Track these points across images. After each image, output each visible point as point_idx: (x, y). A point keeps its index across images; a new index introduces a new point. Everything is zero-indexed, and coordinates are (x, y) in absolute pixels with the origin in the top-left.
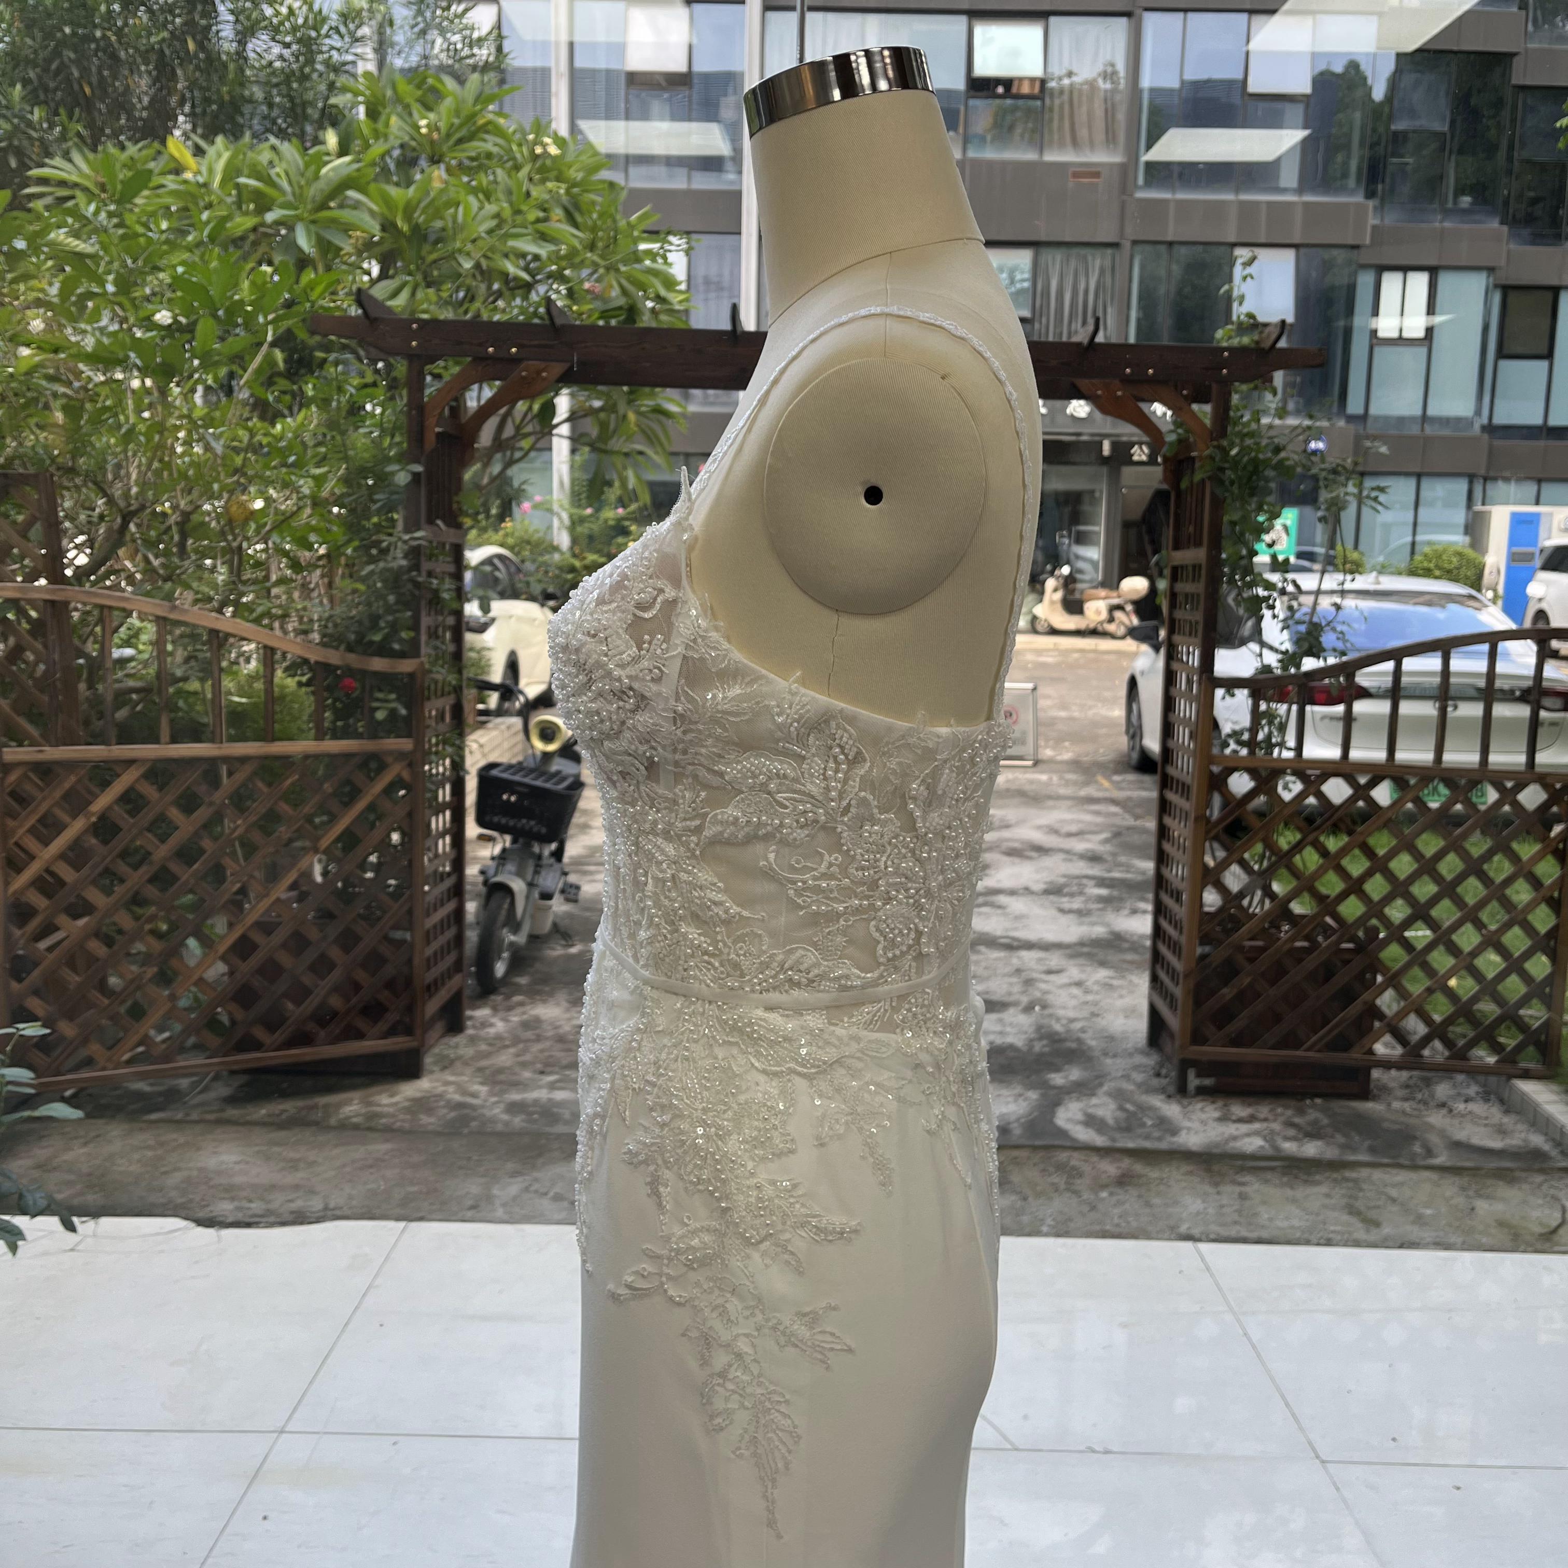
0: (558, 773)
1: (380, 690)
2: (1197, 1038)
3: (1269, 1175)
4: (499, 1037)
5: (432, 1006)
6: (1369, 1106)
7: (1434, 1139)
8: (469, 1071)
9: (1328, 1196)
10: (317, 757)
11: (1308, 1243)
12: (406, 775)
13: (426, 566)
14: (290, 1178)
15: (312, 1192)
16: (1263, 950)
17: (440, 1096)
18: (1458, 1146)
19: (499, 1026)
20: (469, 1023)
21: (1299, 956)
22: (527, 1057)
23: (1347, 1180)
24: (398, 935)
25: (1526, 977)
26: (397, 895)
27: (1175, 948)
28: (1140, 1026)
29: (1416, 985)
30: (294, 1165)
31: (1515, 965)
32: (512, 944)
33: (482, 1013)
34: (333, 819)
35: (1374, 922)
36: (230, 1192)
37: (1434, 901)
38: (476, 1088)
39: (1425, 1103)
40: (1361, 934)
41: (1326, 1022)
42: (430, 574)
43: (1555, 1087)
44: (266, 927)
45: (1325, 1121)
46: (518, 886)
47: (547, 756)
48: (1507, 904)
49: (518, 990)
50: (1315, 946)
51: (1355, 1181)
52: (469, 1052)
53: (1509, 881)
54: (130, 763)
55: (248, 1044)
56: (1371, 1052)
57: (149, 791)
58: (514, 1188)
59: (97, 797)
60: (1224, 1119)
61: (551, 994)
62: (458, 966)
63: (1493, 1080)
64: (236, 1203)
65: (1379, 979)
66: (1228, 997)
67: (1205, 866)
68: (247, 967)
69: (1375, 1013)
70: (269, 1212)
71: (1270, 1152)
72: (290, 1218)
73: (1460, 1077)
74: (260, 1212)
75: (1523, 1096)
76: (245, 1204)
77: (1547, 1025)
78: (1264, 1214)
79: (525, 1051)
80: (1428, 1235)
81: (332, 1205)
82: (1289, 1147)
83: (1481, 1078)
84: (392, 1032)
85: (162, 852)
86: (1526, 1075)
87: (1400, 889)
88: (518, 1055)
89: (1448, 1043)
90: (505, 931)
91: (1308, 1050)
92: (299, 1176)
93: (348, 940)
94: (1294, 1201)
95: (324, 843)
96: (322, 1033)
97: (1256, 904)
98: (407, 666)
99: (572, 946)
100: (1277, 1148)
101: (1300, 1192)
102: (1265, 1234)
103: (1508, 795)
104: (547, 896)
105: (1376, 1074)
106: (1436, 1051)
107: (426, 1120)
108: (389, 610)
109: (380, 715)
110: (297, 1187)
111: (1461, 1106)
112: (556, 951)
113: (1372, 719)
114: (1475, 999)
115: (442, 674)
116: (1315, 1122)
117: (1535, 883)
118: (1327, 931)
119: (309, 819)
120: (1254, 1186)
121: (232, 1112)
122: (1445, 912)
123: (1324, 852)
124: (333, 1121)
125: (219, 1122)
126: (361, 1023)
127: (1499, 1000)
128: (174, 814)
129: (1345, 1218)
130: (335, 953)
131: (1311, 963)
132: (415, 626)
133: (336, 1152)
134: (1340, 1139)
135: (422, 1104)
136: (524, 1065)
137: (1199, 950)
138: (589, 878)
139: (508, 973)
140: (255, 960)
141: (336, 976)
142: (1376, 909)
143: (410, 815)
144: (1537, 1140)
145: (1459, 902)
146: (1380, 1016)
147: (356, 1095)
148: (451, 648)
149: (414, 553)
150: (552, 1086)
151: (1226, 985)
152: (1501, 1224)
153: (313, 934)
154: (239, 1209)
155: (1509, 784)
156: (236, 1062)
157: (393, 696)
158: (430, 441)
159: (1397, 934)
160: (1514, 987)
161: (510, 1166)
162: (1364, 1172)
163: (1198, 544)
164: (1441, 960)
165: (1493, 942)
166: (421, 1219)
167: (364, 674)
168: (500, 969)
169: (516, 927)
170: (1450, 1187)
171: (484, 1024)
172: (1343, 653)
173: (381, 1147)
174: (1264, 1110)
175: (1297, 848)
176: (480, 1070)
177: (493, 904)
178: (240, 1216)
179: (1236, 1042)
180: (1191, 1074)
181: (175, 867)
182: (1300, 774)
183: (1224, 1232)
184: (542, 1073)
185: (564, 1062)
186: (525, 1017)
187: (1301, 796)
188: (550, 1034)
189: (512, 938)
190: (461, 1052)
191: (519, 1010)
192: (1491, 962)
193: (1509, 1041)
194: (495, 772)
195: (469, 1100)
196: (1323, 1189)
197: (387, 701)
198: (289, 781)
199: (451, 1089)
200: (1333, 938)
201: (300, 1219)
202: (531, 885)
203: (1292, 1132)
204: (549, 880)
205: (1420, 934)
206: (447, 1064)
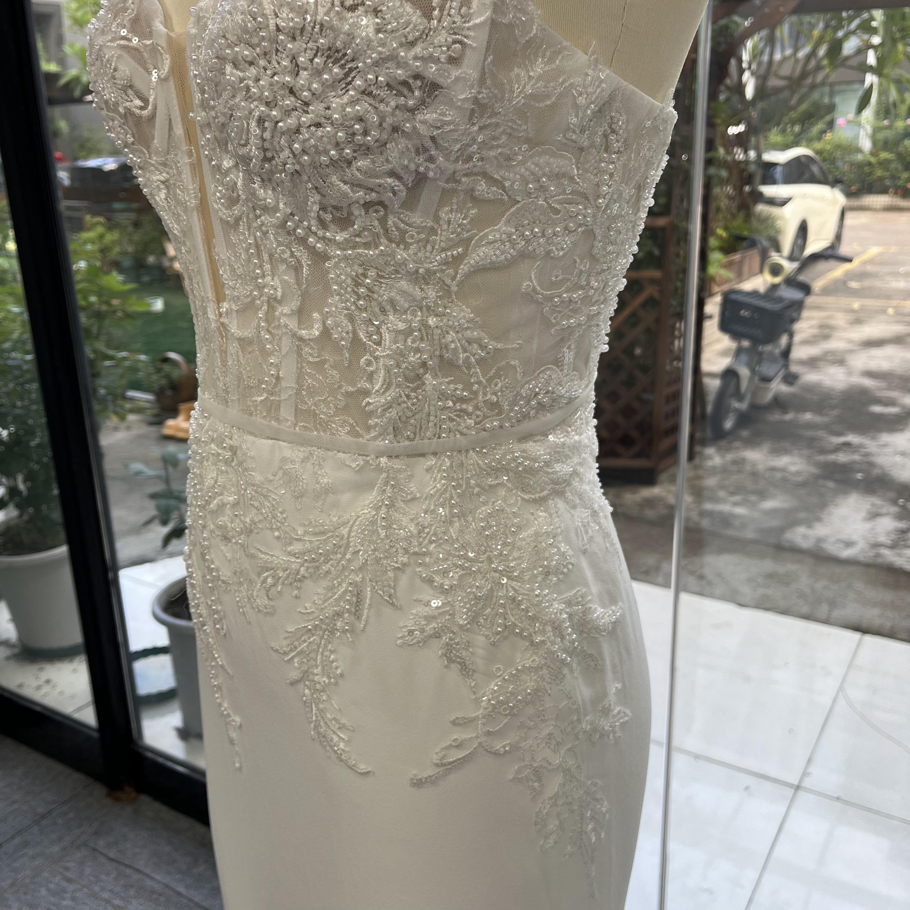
0: (783, 298)
4: (714, 467)
12: (656, 295)
17: (663, 499)
19: (717, 461)
20: (697, 456)
24: (645, 396)
32: (736, 410)
38: (686, 497)
46: (744, 372)
47: (774, 287)
49: (738, 439)
61: (760, 444)
79: (727, 478)
88: (721, 480)
90: (732, 400)
98: (661, 222)
99: (786, 414)
104: (767, 380)
107: (649, 513)
112: (776, 416)
126: (618, 448)
136: (722, 487)
139: (733, 428)
143: (657, 321)
168: (728, 424)
169: (740, 398)
176: (693, 486)
184: (732, 494)
185: (750, 489)
186: (736, 457)
188: (748, 469)
189: (737, 405)
191: (735, 451)
194: (733, 297)
197: (646, 246)
199: (670, 495)
202: (753, 371)
204: (772, 370)
206: (673, 480)
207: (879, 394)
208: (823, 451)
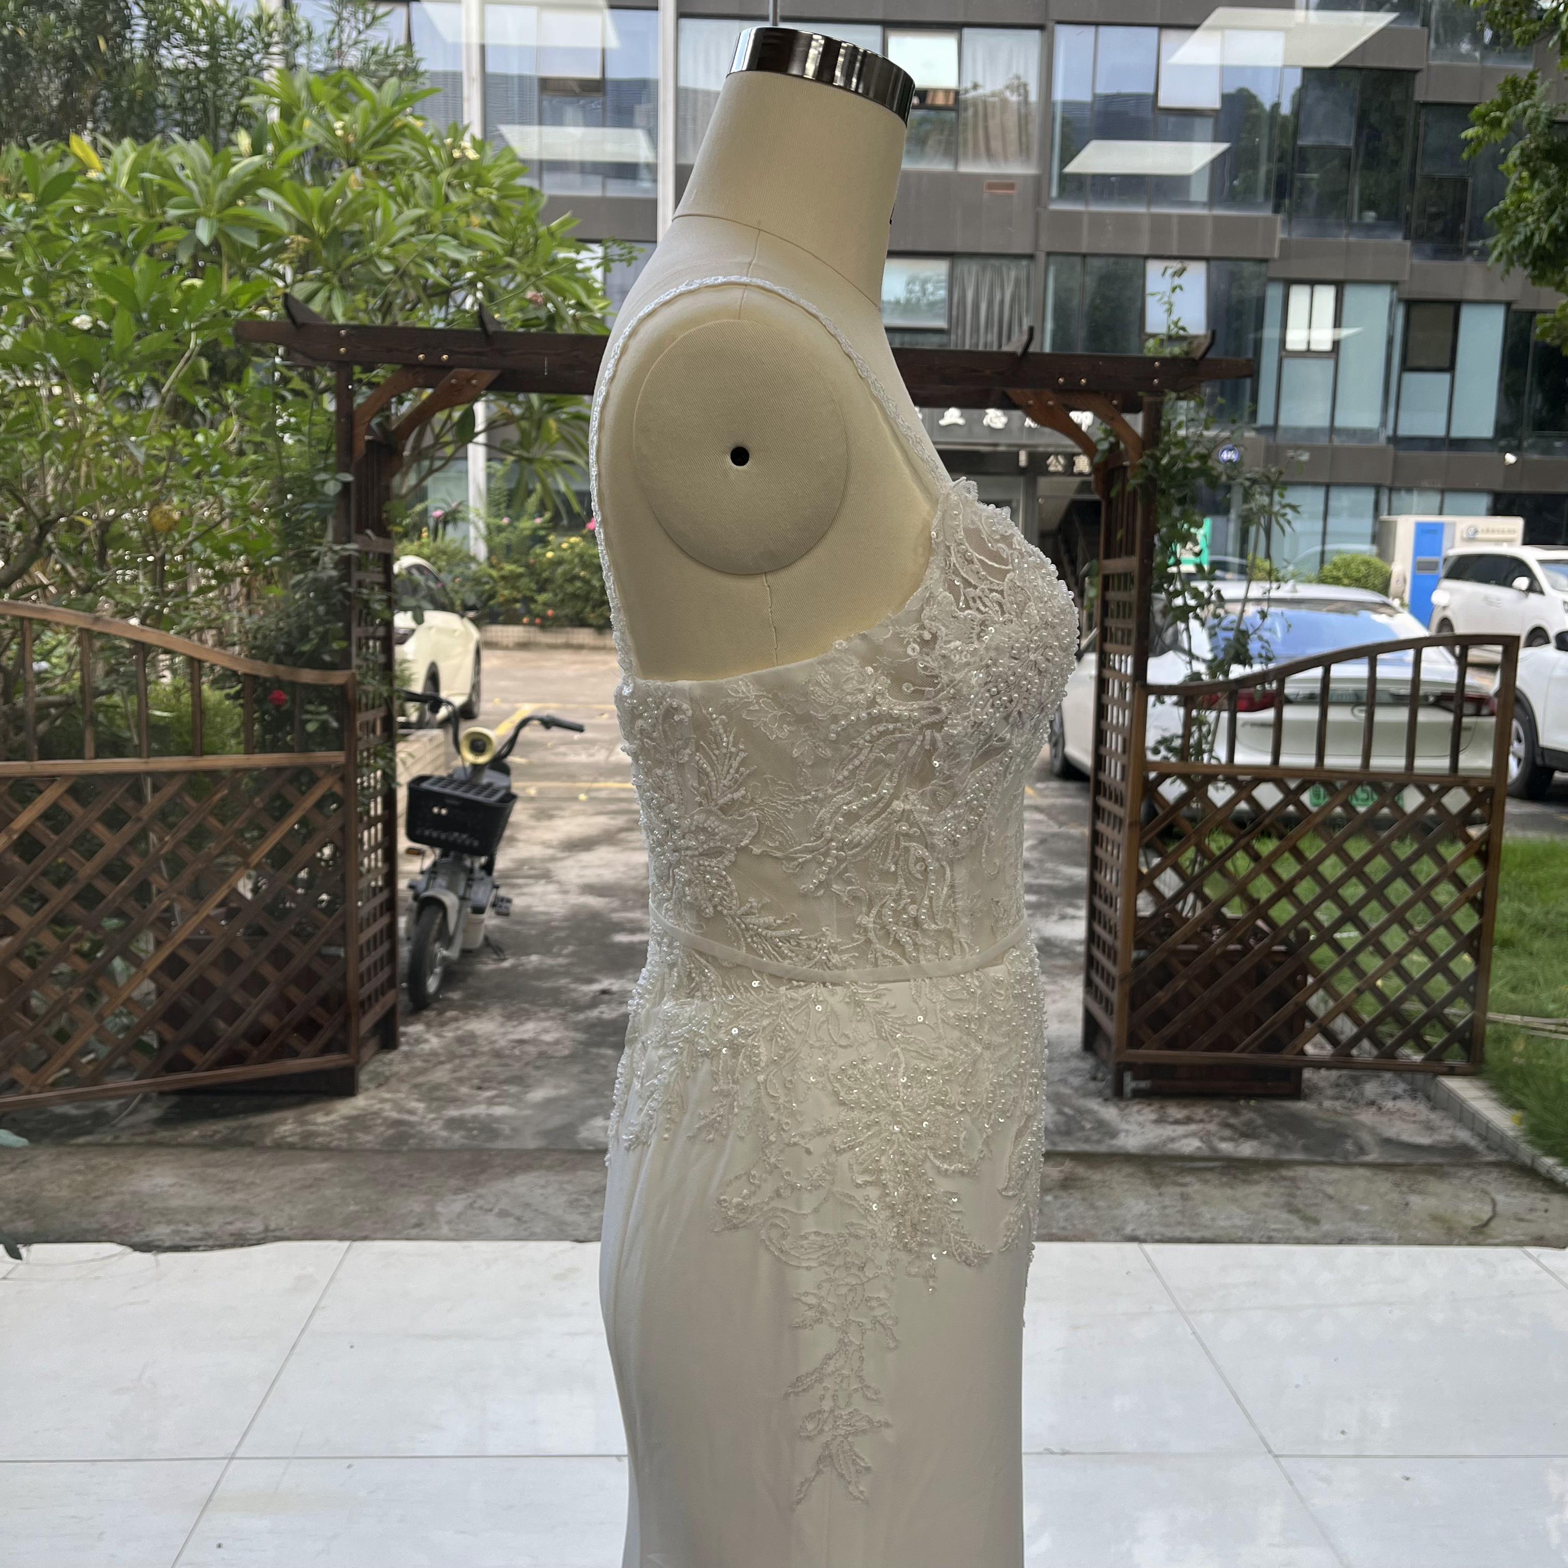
0: (489, 785)
1: (311, 702)
2: (1134, 1041)
3: (1209, 1176)
4: (434, 1053)
5: (367, 1022)
6: (1300, 1106)
7: (1366, 1137)
8: (405, 1087)
9: (1267, 1195)
10: (246, 770)
11: (1250, 1241)
12: (338, 789)
13: (357, 576)
14: (228, 1201)
15: (251, 1213)
16: (1197, 953)
17: (377, 1114)
18: (1388, 1143)
19: (433, 1042)
20: (403, 1039)
21: (1231, 959)
22: (464, 1073)
23: (1284, 1178)
24: (332, 950)
25: (1451, 977)
26: (330, 908)
27: (1111, 953)
28: (1074, 1030)
29: (1346, 984)
30: (230, 1187)
31: (1441, 966)
32: (444, 959)
33: (415, 1029)
34: (264, 834)
35: (1305, 924)
36: (166, 1215)
37: (1363, 902)
38: (414, 1104)
39: (1355, 1102)
40: (1292, 936)
41: (1259, 1023)
42: (360, 584)
43: (1478, 1083)
44: (196, 945)
45: (1259, 1121)
46: (450, 900)
47: (477, 768)
48: (1434, 906)
49: (451, 1005)
50: (1247, 949)
51: (1293, 1180)
52: (405, 1068)
53: (1434, 882)
54: (52, 779)
55: (179, 1064)
56: (1302, 1053)
57: (72, 806)
58: (458, 1204)
59: (17, 813)
60: (1161, 1121)
61: (485, 1009)
62: (391, 982)
63: (1420, 1078)
64: (172, 1227)
65: (1310, 980)
66: (1163, 1001)
67: (1140, 872)
68: (175, 986)
69: (1306, 1013)
70: (209, 1235)
71: (1206, 1152)
72: (231, 1240)
73: (1388, 1076)
74: (199, 1236)
75: (1450, 1094)
76: (182, 1227)
77: (1471, 1023)
78: (1207, 1214)
79: (462, 1066)
80: (1365, 1230)
81: (273, 1226)
82: (1226, 1147)
83: (1408, 1076)
84: (326, 1050)
85: (87, 870)
86: (1452, 1072)
87: (1330, 891)
88: (454, 1071)
89: (1377, 1042)
90: (437, 945)
91: (1242, 1051)
92: (238, 1197)
93: (280, 957)
94: (1234, 1200)
95: (255, 859)
96: (255, 1053)
97: (1189, 907)
98: (338, 678)
99: (504, 960)
100: (1213, 1149)
101: (1241, 1191)
102: (1208, 1234)
103: (1432, 799)
104: (479, 910)
105: (1307, 1074)
106: (1365, 1050)
107: (365, 1139)
108: (319, 621)
109: (311, 727)
110: (234, 1209)
111: (1389, 1104)
112: (488, 966)
113: (1301, 725)
114: (1402, 999)
115: (373, 686)
116: (1249, 1123)
117: (1460, 884)
118: (1258, 934)
119: (240, 833)
120: (1195, 1186)
121: (163, 1134)
122: (1374, 915)
123: (1255, 857)
124: (268, 1141)
125: (151, 1144)
126: (295, 1040)
127: (1426, 1000)
128: (100, 830)
129: (1285, 1216)
130: (268, 971)
131: (1245, 965)
132: (347, 637)
133: (273, 1172)
134: (1275, 1138)
135: (359, 1122)
136: (461, 1081)
137: (1134, 955)
138: (518, 891)
139: (439, 989)
140: (186, 978)
141: (270, 992)
142: (1306, 912)
143: (342, 829)
144: (1464, 1136)
145: (1386, 904)
146: (1312, 1017)
147: (290, 1114)
148: (382, 659)
149: (345, 563)
150: (491, 1102)
151: (1161, 987)
152: (1436, 1218)
153: (244, 951)
154: (177, 1232)
155: (1434, 788)
156: (163, 1083)
157: (324, 708)
158: (360, 448)
159: (1327, 936)
160: (1439, 986)
161: (453, 1183)
162: (1300, 1171)
163: (1130, 553)
164: (1370, 962)
165: (1419, 943)
166: (365, 1238)
167: (293, 684)
168: (432, 984)
169: (448, 942)
170: (1384, 1184)
171: (418, 1041)
172: (1269, 659)
173: (321, 1167)
174: (1199, 1112)
175: (1229, 853)
176: (416, 1086)
177: (425, 918)
178: (177, 1240)
179: (1172, 1044)
180: (1128, 1077)
181: (101, 885)
182: (1231, 780)
183: (1169, 1233)
184: (479, 1088)
185: (502, 1077)
186: (460, 1032)
187: (1233, 801)
188: (486, 1049)
189: (445, 953)
190: (395, 1068)
191: (454, 1025)
192: (1417, 962)
193: (1435, 1039)
194: (425, 785)
195: (406, 1117)
196: (1262, 1188)
197: (318, 713)
198: (218, 796)
199: (388, 1106)
200: (1266, 940)
201: (240, 1241)
202: (463, 899)
203: (1227, 1133)
204: (481, 894)
205: (1349, 936)
206: (382, 1082)
207: (617, 916)
208: (578, 1008)
